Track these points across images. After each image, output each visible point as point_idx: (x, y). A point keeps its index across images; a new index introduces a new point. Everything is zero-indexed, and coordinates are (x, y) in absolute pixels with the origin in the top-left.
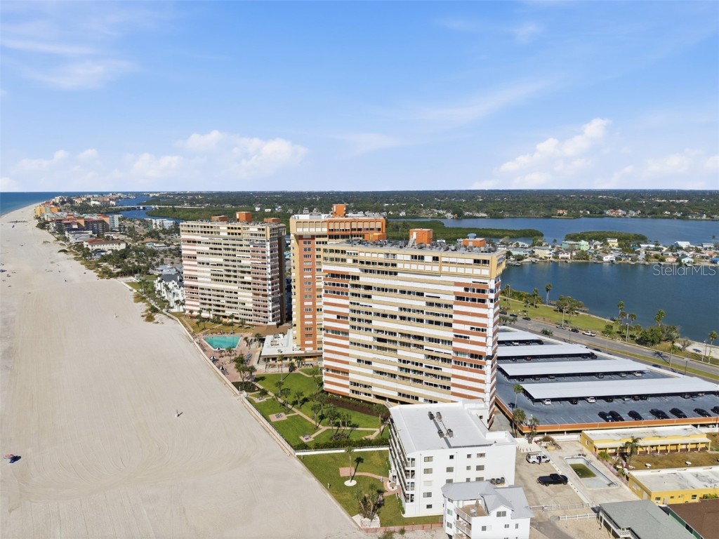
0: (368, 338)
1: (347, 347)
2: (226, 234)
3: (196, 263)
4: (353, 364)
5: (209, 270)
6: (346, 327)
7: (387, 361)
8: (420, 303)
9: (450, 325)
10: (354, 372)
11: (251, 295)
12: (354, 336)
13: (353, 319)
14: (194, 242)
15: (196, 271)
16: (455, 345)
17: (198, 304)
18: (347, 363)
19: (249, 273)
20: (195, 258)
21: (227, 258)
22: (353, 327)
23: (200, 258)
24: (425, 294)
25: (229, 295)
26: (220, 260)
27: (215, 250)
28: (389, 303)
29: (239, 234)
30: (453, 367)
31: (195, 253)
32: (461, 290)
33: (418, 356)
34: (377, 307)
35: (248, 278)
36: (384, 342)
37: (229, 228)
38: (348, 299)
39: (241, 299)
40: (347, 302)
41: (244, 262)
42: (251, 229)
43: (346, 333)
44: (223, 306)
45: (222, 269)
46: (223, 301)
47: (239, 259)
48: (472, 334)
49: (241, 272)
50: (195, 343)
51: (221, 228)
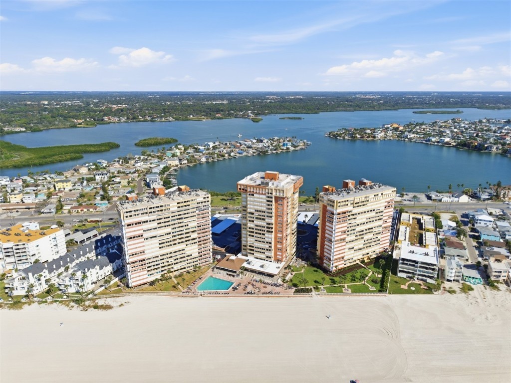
0: (353, 237)
1: (345, 245)
2: (176, 209)
3: (143, 240)
4: (347, 252)
5: (157, 241)
6: (345, 236)
7: (360, 244)
8: (373, 214)
9: (382, 219)
10: (347, 255)
11: (197, 246)
12: (347, 240)
13: (348, 231)
14: (140, 223)
16: (383, 226)
17: (146, 272)
18: (344, 253)
20: (142, 236)
21: (175, 226)
22: (348, 235)
23: (146, 235)
24: (376, 209)
25: (177, 254)
26: (169, 230)
27: (162, 223)
28: (361, 219)
29: (188, 205)
30: (382, 235)
31: (142, 231)
32: (386, 204)
33: (370, 236)
34: (358, 222)
35: (194, 235)
36: (359, 236)
37: (178, 203)
38: (347, 222)
39: (188, 253)
40: (346, 224)
41: (191, 225)
42: (197, 200)
43: (344, 239)
44: (172, 264)
45: (170, 236)
46: (171, 260)
47: (186, 224)
48: (388, 219)
49: (188, 233)
50: (201, 295)
51: (171, 205)
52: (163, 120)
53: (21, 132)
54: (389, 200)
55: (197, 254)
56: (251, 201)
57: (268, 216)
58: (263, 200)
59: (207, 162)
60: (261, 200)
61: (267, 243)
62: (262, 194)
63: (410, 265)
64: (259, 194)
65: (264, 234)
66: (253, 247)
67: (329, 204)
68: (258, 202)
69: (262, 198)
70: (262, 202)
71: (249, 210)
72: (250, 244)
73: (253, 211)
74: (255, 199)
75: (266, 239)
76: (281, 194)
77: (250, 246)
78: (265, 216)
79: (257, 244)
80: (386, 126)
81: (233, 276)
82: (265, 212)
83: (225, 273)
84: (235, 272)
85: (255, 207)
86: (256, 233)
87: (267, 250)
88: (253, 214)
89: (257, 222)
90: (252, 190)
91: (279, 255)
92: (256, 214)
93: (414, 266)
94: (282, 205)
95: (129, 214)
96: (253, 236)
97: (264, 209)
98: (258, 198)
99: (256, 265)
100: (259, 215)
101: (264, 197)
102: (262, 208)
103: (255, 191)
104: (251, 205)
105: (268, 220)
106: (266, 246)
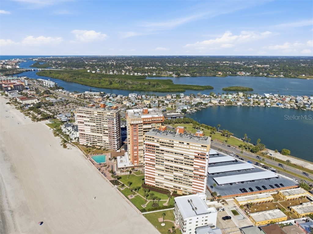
0: (163, 168)
1: (154, 170)
2: (97, 115)
3: (84, 125)
4: (157, 176)
5: (90, 128)
6: (154, 163)
7: (170, 176)
8: (182, 158)
9: (193, 165)
10: (157, 179)
11: (108, 138)
12: (157, 166)
13: (157, 161)
14: (83, 117)
15: (84, 128)
16: (194, 172)
17: (85, 140)
18: (154, 175)
19: (107, 130)
20: (83, 123)
21: (97, 123)
22: (157, 164)
23: (85, 123)
24: (184, 155)
25: (98, 138)
26: (95, 124)
27: (92, 120)
29: (103, 115)
30: (193, 179)
31: (83, 121)
32: (197, 155)
33: (181, 175)
34: (165, 158)
35: (106, 132)
36: (168, 169)
37: (98, 112)
38: (155, 154)
39: (103, 139)
40: (154, 155)
41: (105, 126)
42: (107, 113)
43: (154, 165)
44: (96, 142)
45: (95, 128)
46: (96, 140)
47: (103, 124)
48: (200, 169)
51: (94, 112)
54: (200, 152)
55: (108, 142)
94: (136, 128)
95: (79, 111)
99: (122, 159)
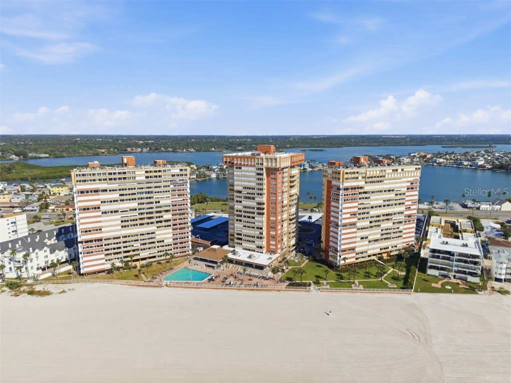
0: (366, 223)
1: (355, 232)
2: (144, 179)
3: (100, 213)
4: (359, 242)
5: (119, 217)
6: (355, 220)
7: (375, 233)
8: (392, 195)
9: (403, 203)
10: (359, 247)
11: (171, 231)
12: (359, 225)
13: (360, 214)
14: (96, 191)
15: (101, 222)
16: (407, 213)
17: (103, 256)
18: (355, 242)
19: (168, 211)
20: (99, 208)
21: (141, 201)
22: (359, 219)
23: (104, 208)
24: (395, 190)
25: (142, 237)
26: (134, 205)
27: (127, 196)
28: (376, 200)
29: (160, 176)
30: (404, 225)
31: (99, 203)
32: (409, 184)
33: (389, 224)
34: (373, 203)
35: (167, 216)
36: (375, 222)
37: (147, 172)
38: (358, 202)
39: (158, 238)
40: (356, 204)
41: (162, 202)
42: (172, 171)
43: (354, 224)
44: (138, 250)
45: (136, 213)
46: (137, 245)
47: (157, 200)
48: (411, 205)
49: (160, 212)
50: (167, 285)
51: (137, 173)
52: (185, 151)
53: (45, 157)
54: (412, 179)
55: (171, 241)
56: (238, 176)
57: (258, 194)
58: (252, 174)
59: (218, 178)
60: (250, 174)
61: (258, 228)
62: (251, 166)
63: (444, 258)
64: (247, 165)
65: (253, 218)
66: (241, 235)
67: (333, 178)
68: (246, 176)
69: (251, 172)
70: (251, 177)
71: (236, 188)
72: (238, 232)
73: (240, 188)
74: (243, 173)
75: (256, 223)
76: (274, 165)
77: (238, 234)
78: (254, 194)
79: (246, 231)
80: (412, 155)
81: (213, 267)
82: (254, 189)
83: (203, 264)
84: (216, 263)
85: (243, 183)
86: (245, 217)
87: (258, 238)
88: (240, 192)
89: (246, 203)
90: (239, 163)
91: (273, 245)
92: (245, 191)
93: (448, 259)
94: (275, 179)
95: (82, 178)
96: (240, 221)
97: (253, 185)
98: (246, 171)
99: (242, 255)
100: (248, 193)
101: (253, 169)
102: (251, 184)
103: (243, 163)
104: (238, 181)
105: (258, 199)
106: (256, 233)
